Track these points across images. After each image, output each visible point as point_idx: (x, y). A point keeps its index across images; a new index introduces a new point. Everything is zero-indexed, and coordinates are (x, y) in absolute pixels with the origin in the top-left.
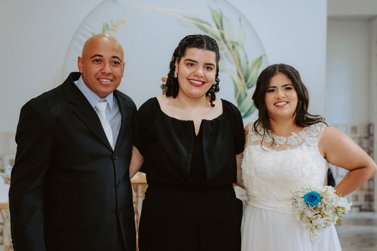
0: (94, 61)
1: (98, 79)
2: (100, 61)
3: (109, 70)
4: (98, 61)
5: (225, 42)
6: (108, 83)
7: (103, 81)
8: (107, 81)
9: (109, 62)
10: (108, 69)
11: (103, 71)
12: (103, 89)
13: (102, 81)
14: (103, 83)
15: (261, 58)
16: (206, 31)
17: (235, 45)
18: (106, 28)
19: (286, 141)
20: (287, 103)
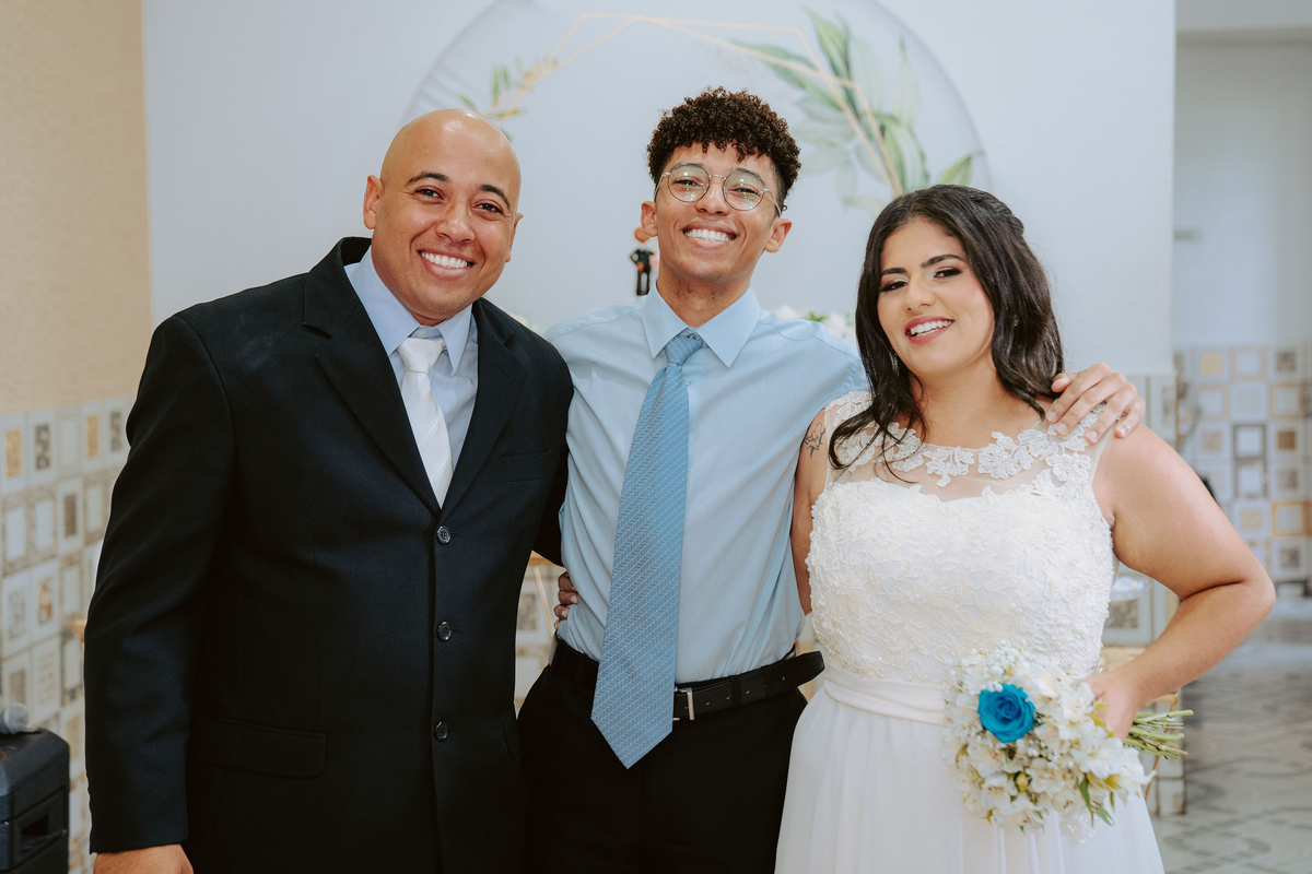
0: (417, 191)
3: (465, 228)
4: (431, 195)
5: (858, 115)
9: (469, 203)
10: (461, 225)
11: (442, 228)
15: (968, 160)
16: (800, 84)
17: (889, 124)
18: (502, 81)
19: (972, 462)
20: (945, 323)
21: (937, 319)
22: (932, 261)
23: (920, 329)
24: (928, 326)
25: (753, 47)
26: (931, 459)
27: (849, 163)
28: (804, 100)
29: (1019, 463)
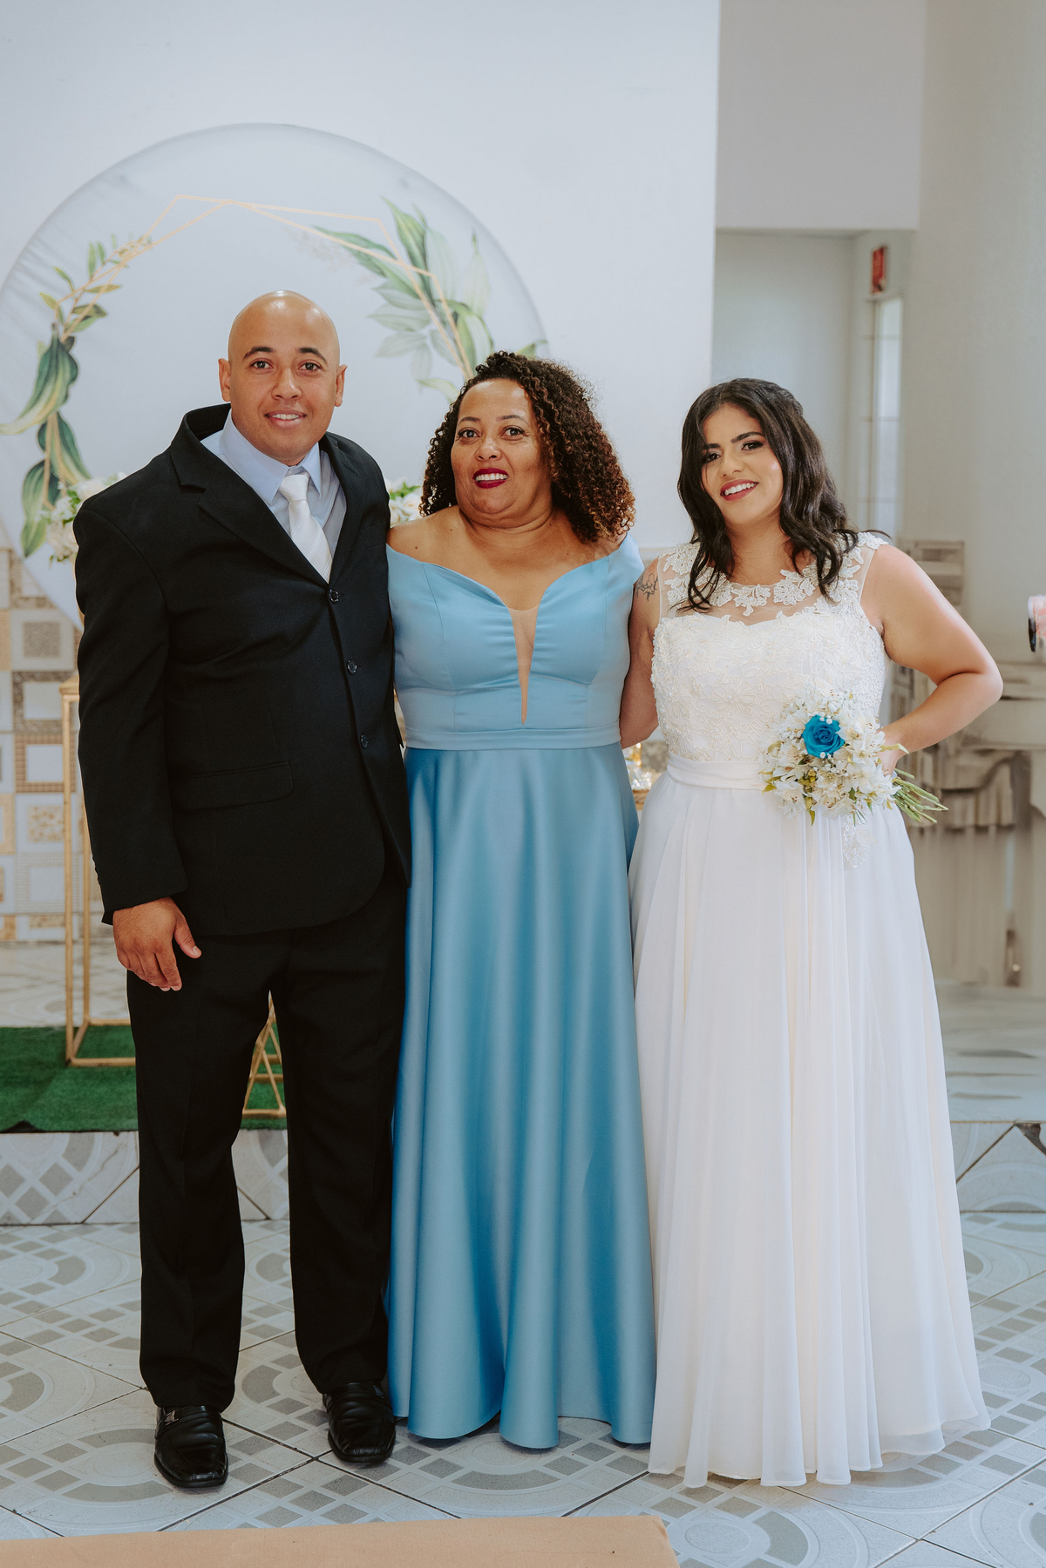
0: (252, 365)
1: (267, 415)
2: (267, 366)
3: (293, 387)
4: (263, 366)
6: (291, 422)
7: (280, 419)
8: (289, 417)
9: (293, 367)
10: (290, 384)
11: (276, 392)
12: (281, 440)
13: (277, 418)
14: (281, 424)
15: (532, 348)
16: (382, 274)
17: (461, 311)
18: (97, 257)
19: (769, 595)
20: (752, 485)
21: (746, 482)
22: (740, 438)
23: (733, 490)
24: (739, 488)
25: (337, 235)
26: (738, 595)
27: (424, 346)
28: (384, 287)
29: (804, 592)
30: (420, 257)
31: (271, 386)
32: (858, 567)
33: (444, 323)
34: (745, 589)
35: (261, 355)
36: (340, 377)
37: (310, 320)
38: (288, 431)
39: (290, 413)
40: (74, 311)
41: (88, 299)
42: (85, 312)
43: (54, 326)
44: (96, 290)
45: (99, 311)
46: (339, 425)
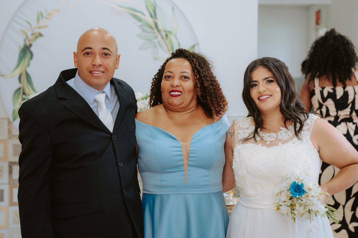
0: (85, 54)
1: (90, 72)
2: (90, 54)
3: (99, 61)
4: (89, 54)
6: (99, 75)
7: (95, 73)
8: (98, 72)
9: (100, 55)
10: (98, 60)
11: (93, 63)
12: (96, 81)
13: (93, 73)
14: (95, 75)
15: (193, 46)
16: (140, 20)
17: (169, 34)
18: (40, 16)
19: (276, 136)
20: (270, 96)
21: (267, 95)
22: (266, 79)
23: (263, 98)
24: (265, 97)
25: (125, 8)
26: (264, 137)
27: (155, 46)
28: (141, 25)
29: (289, 135)
30: (154, 15)
31: (91, 61)
32: (309, 126)
33: (162, 38)
34: (267, 134)
35: (88, 50)
36: (118, 58)
37: (106, 38)
38: (97, 77)
39: (98, 71)
40: (32, 35)
41: (37, 31)
42: (36, 35)
43: (25, 40)
44: (40, 28)
45: (41, 35)
46: (118, 75)
